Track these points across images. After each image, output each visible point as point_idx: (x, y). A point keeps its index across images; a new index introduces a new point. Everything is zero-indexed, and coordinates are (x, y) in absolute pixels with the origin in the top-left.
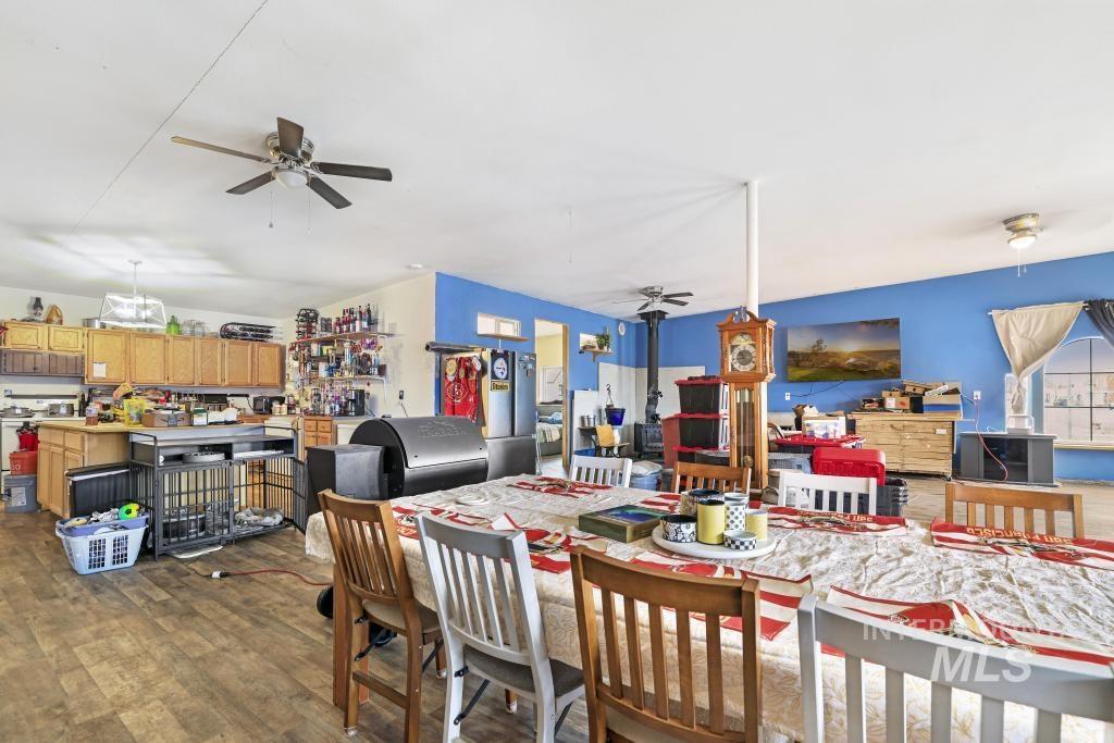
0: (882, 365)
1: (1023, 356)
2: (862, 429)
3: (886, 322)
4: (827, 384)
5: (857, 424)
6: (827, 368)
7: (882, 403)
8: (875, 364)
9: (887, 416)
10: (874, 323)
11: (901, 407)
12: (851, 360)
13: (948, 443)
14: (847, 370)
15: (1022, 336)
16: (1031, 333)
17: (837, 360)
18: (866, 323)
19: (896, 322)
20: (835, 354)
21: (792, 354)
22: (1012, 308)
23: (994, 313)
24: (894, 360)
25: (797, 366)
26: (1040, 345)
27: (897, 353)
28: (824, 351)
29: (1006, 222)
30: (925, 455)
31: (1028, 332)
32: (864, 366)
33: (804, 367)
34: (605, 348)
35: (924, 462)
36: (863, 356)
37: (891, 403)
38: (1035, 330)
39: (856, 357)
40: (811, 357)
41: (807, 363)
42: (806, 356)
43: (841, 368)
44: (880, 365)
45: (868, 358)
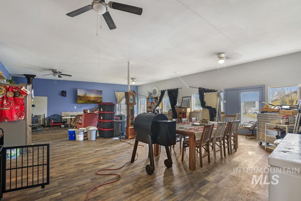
1: (119, 100)
3: (100, 91)
4: (87, 104)
6: (87, 100)
8: (97, 100)
10: (98, 91)
12: (93, 99)
14: (92, 102)
15: (119, 97)
17: (90, 99)
18: (96, 91)
19: (102, 91)
20: (89, 97)
21: (79, 96)
23: (115, 92)
24: (101, 100)
25: (80, 100)
27: (101, 98)
28: (87, 96)
29: (132, 79)
32: (95, 101)
33: (82, 100)
39: (93, 98)
40: (84, 98)
41: (82, 99)
42: (83, 97)
43: (90, 101)
44: (99, 100)
45: (96, 99)
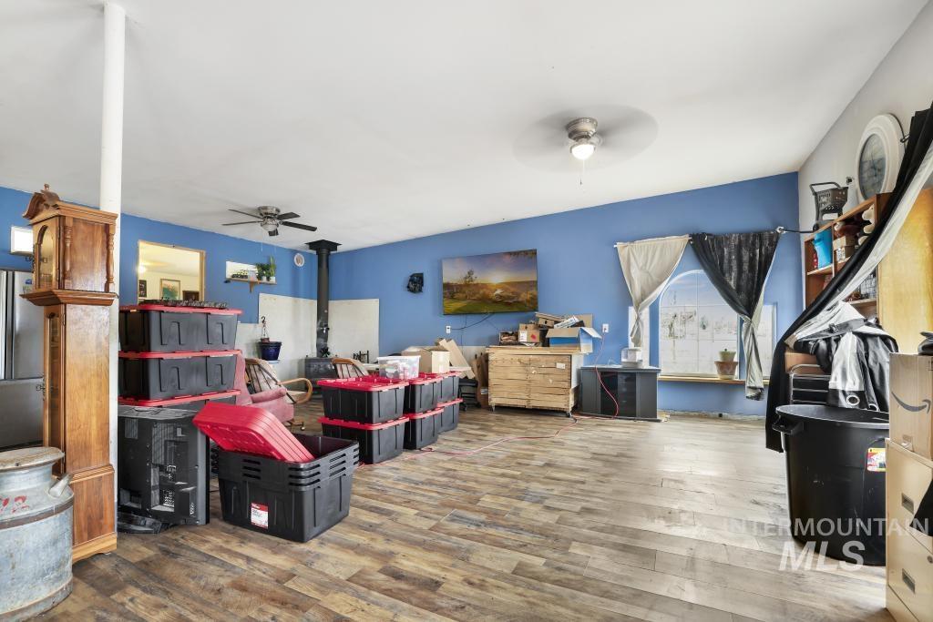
0: (525, 296)
1: (642, 288)
2: (495, 364)
3: (526, 253)
4: (479, 317)
5: (491, 358)
6: (479, 299)
7: (516, 335)
8: (518, 295)
9: (517, 350)
10: (516, 254)
11: (532, 340)
12: (499, 292)
13: (566, 378)
14: (495, 302)
15: (641, 268)
16: (648, 264)
17: (487, 292)
18: (510, 253)
19: (534, 253)
20: (484, 286)
21: (447, 286)
22: (633, 241)
23: (619, 245)
24: (534, 291)
25: (452, 297)
26: (655, 278)
27: (535, 284)
28: (475, 282)
30: (548, 391)
31: (645, 265)
32: (509, 298)
33: (459, 300)
34: (265, 279)
35: (547, 398)
36: (507, 286)
37: (523, 336)
38: (651, 264)
39: (502, 288)
40: (464, 289)
41: (461, 295)
42: (459, 288)
43: (490, 299)
44: (522, 296)
45: (512, 289)
